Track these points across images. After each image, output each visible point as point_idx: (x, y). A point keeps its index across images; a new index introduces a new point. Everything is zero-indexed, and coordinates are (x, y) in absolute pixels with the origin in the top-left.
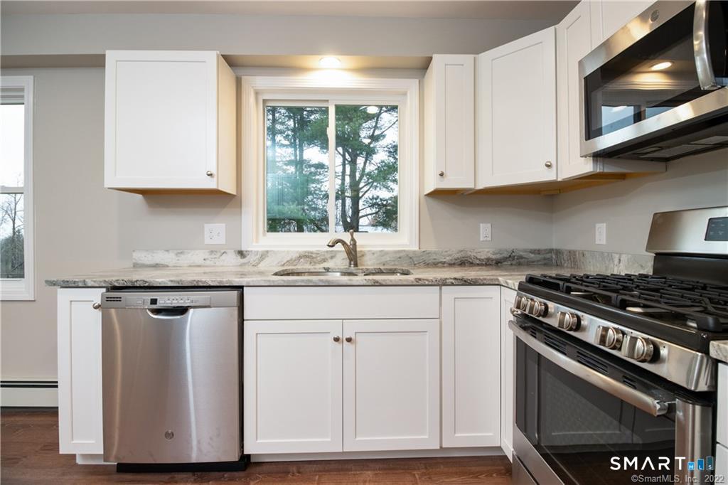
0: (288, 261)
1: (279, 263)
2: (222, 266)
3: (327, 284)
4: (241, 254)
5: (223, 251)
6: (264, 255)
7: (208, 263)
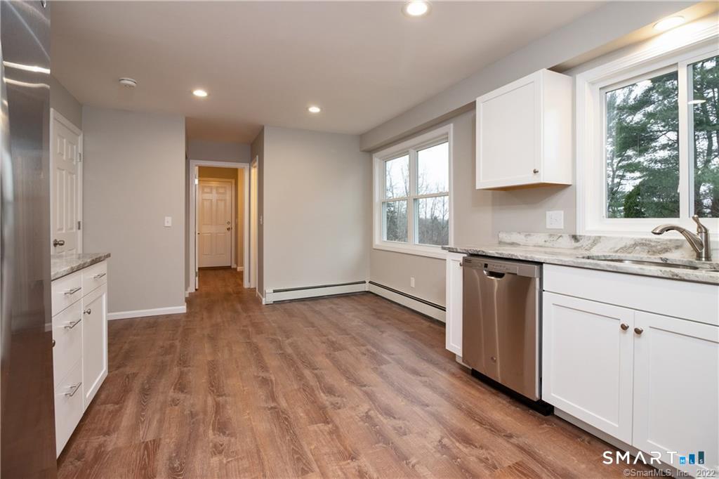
0: (621, 248)
1: (611, 249)
2: (558, 248)
3: (615, 270)
4: (575, 238)
5: (560, 235)
6: (596, 240)
7: (547, 244)
